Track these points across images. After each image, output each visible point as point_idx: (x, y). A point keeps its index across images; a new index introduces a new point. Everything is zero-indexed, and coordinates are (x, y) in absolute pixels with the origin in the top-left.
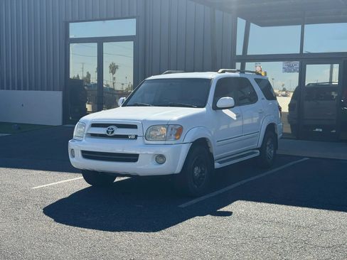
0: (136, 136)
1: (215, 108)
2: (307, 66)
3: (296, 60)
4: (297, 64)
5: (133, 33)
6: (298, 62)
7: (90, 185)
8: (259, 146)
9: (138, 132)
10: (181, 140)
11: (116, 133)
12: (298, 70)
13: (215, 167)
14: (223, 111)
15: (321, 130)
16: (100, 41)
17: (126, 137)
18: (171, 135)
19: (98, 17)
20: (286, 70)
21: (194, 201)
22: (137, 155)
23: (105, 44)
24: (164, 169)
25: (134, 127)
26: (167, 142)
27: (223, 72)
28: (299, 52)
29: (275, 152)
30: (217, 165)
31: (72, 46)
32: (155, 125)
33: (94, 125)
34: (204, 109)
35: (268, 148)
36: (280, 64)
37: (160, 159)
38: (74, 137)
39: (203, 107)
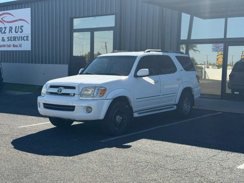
0: (74, 94)
1: (136, 76)
2: (229, 47)
3: (221, 43)
4: (222, 46)
5: (113, 25)
6: (223, 44)
7: (55, 127)
8: (177, 103)
9: (75, 91)
10: (104, 97)
11: (63, 92)
12: (223, 50)
13: (134, 116)
14: (143, 78)
15: (238, 93)
16: (92, 31)
17: (68, 94)
18: (97, 93)
19: (91, 15)
20: (214, 50)
21: (113, 138)
22: (74, 107)
23: (95, 33)
24: (91, 116)
25: (74, 88)
26: (94, 98)
27: (149, 51)
28: (223, 37)
29: (191, 107)
30: (136, 115)
31: (75, 34)
32: (87, 87)
33: (52, 87)
34: (127, 77)
35: (185, 105)
36: (210, 46)
37: (89, 109)
38: (42, 95)
39: (127, 75)
